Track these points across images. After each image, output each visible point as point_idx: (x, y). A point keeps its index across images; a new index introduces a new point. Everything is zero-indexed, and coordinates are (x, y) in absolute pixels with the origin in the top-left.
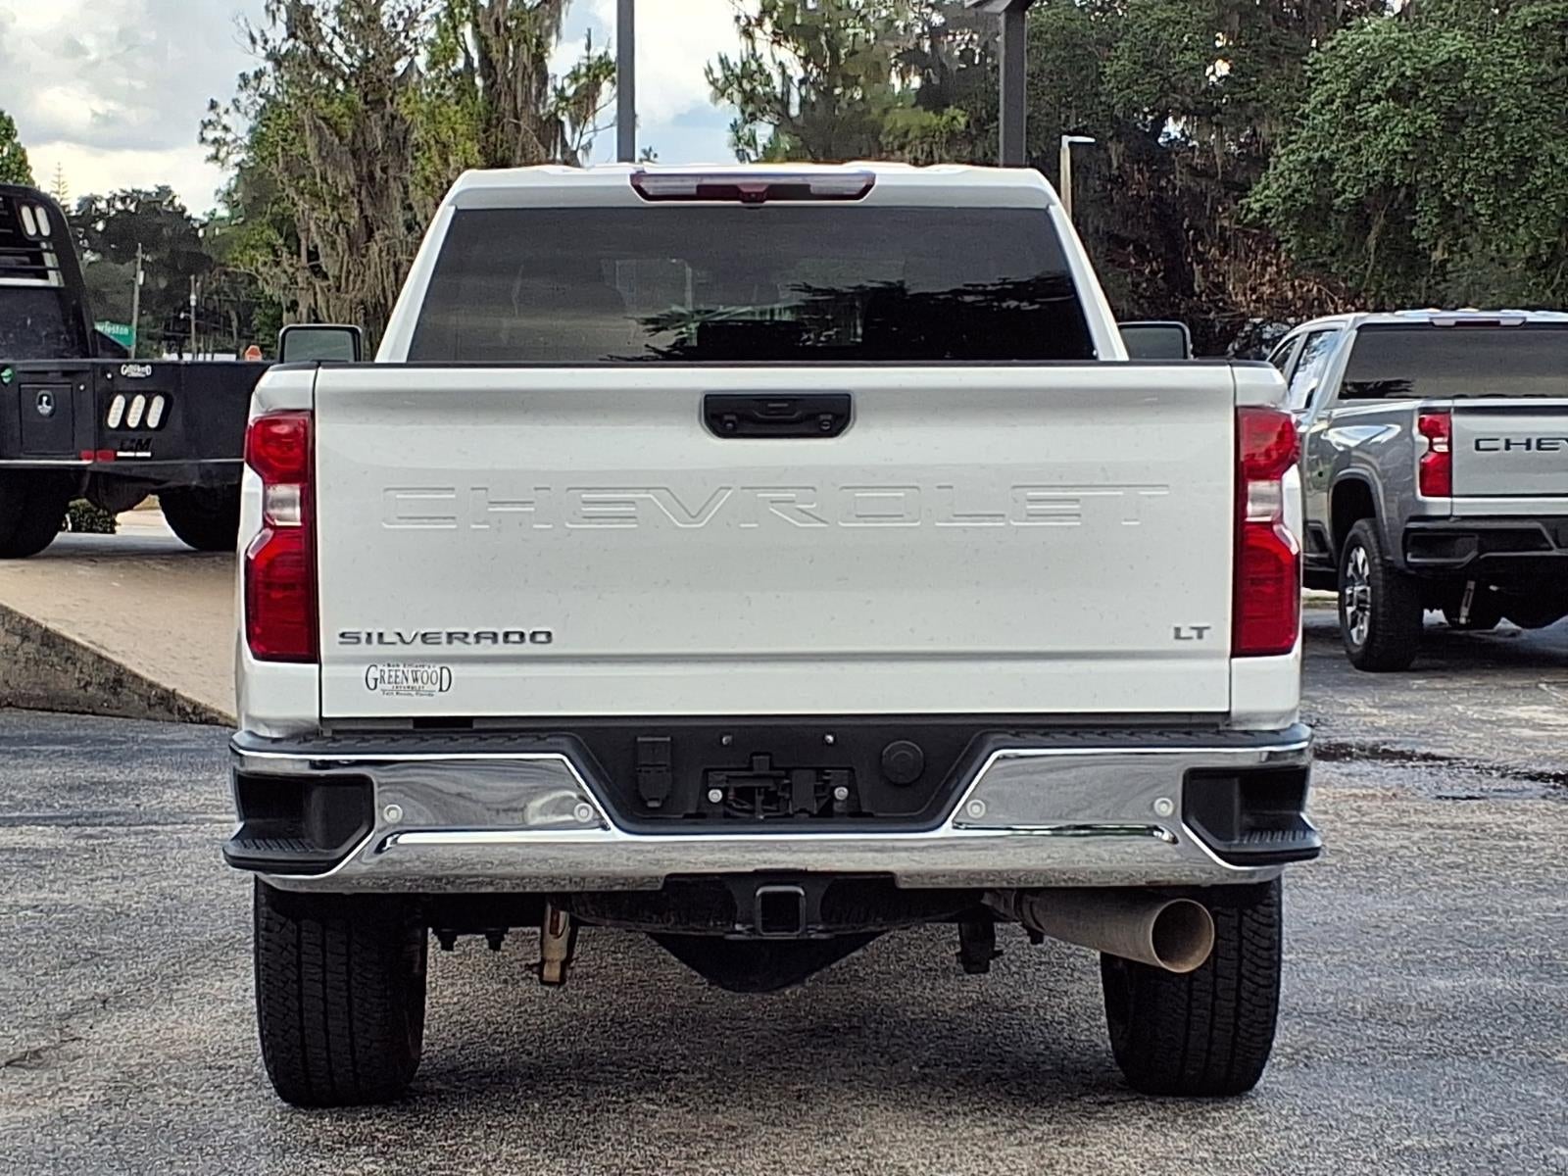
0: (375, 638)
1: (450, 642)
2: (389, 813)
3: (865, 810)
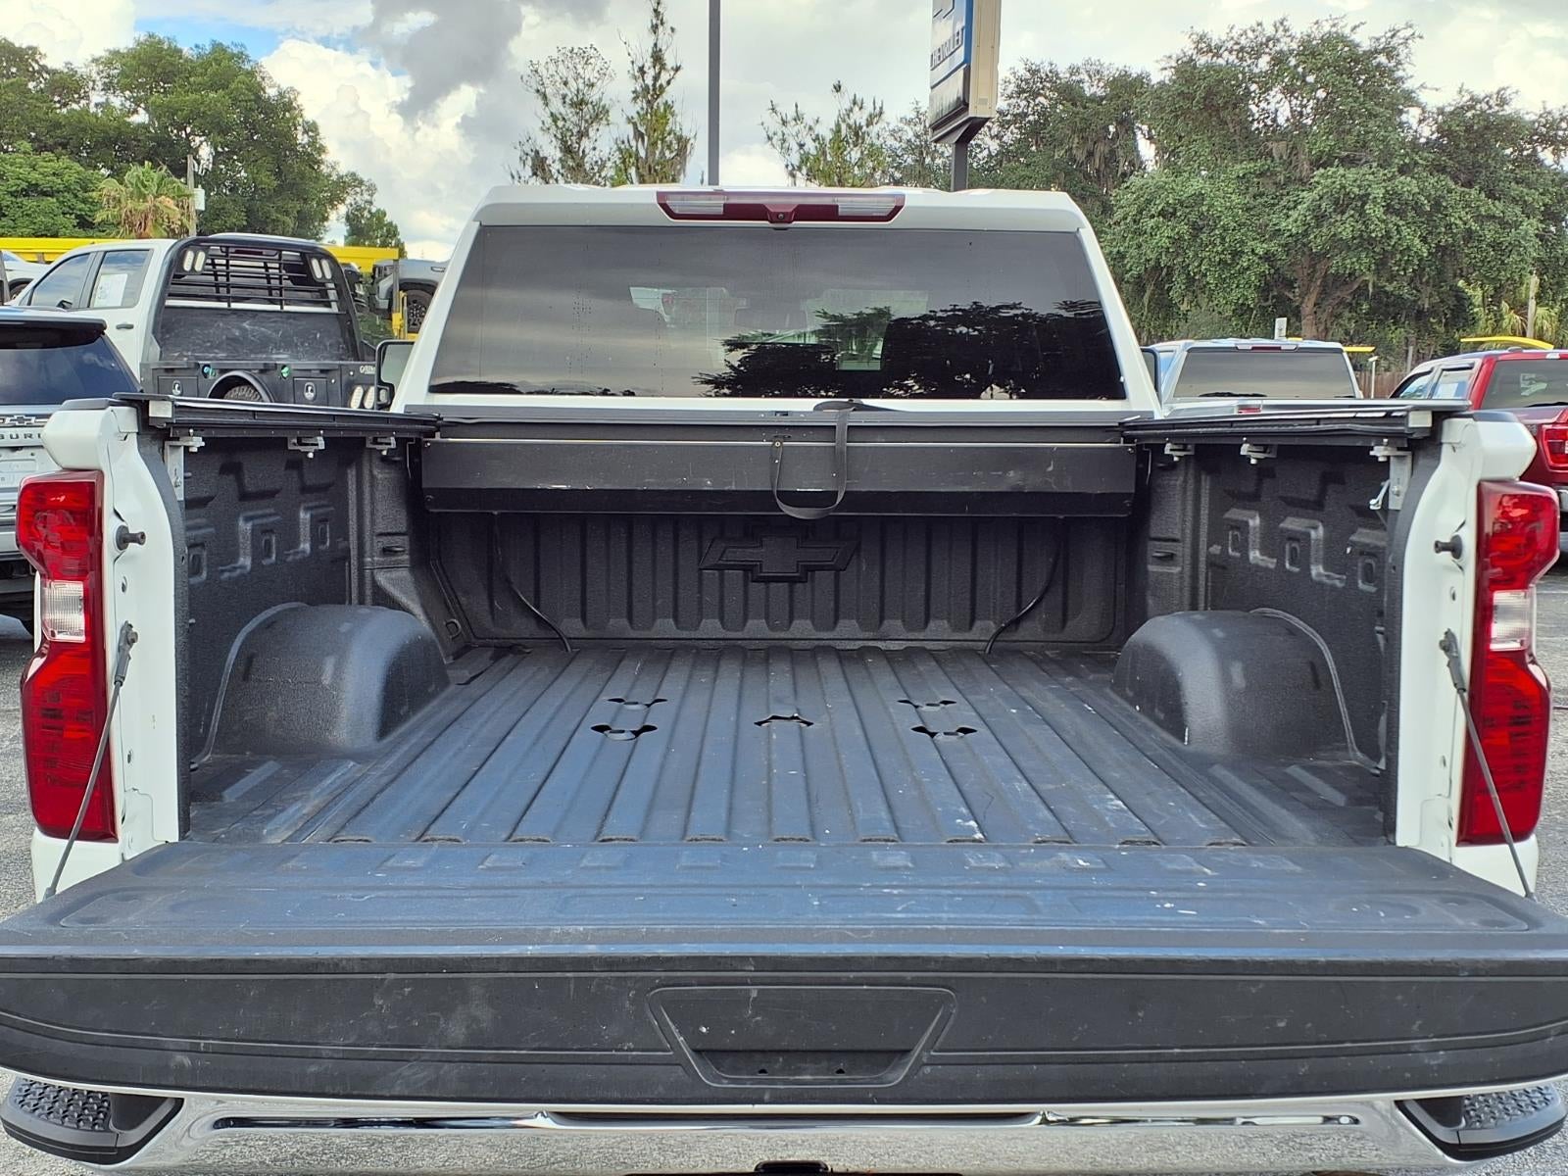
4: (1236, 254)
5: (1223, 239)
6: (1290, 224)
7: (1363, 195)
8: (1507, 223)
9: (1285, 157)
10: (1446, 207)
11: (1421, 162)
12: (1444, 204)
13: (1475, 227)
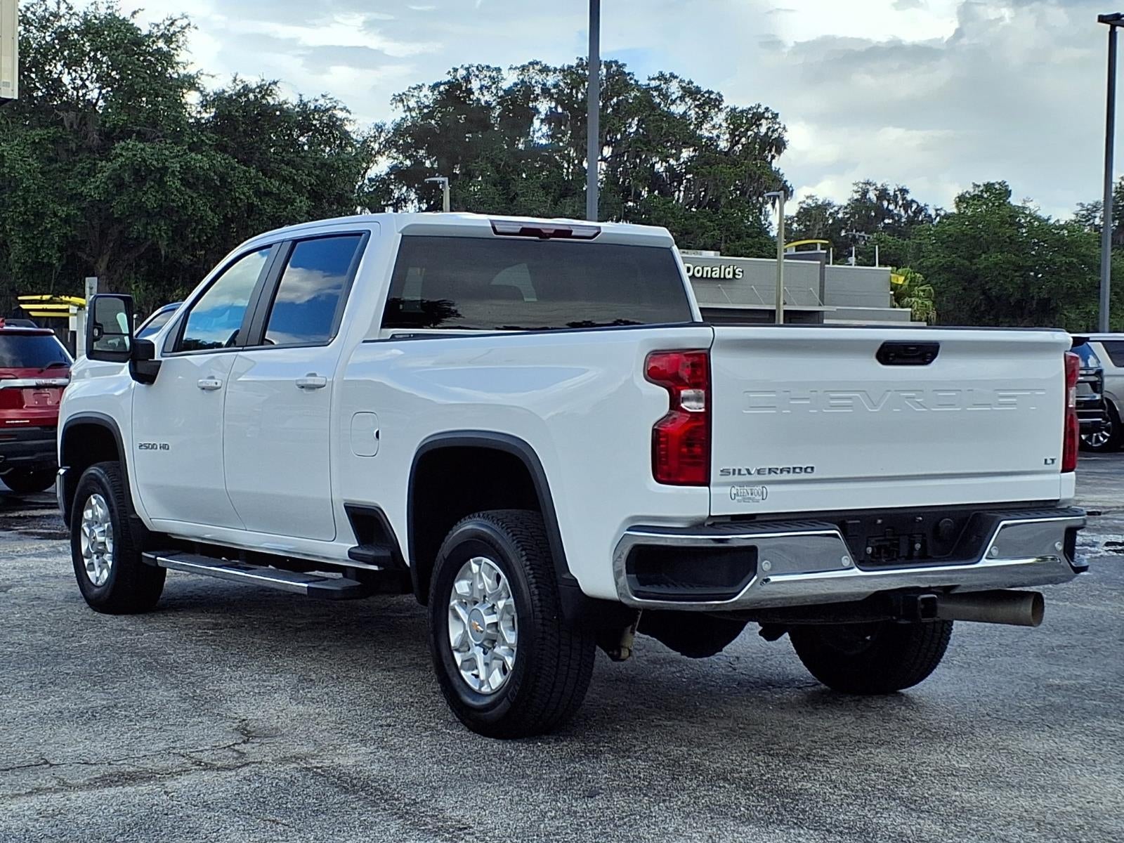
0: (737, 472)
1: (769, 473)
2: (765, 565)
3: (929, 555)
4: (39, 216)
5: (25, 200)
6: (93, 188)
7: (162, 168)
8: (282, 200)
9: (75, 127)
10: (231, 183)
11: (207, 141)
12: (229, 180)
13: (256, 201)
